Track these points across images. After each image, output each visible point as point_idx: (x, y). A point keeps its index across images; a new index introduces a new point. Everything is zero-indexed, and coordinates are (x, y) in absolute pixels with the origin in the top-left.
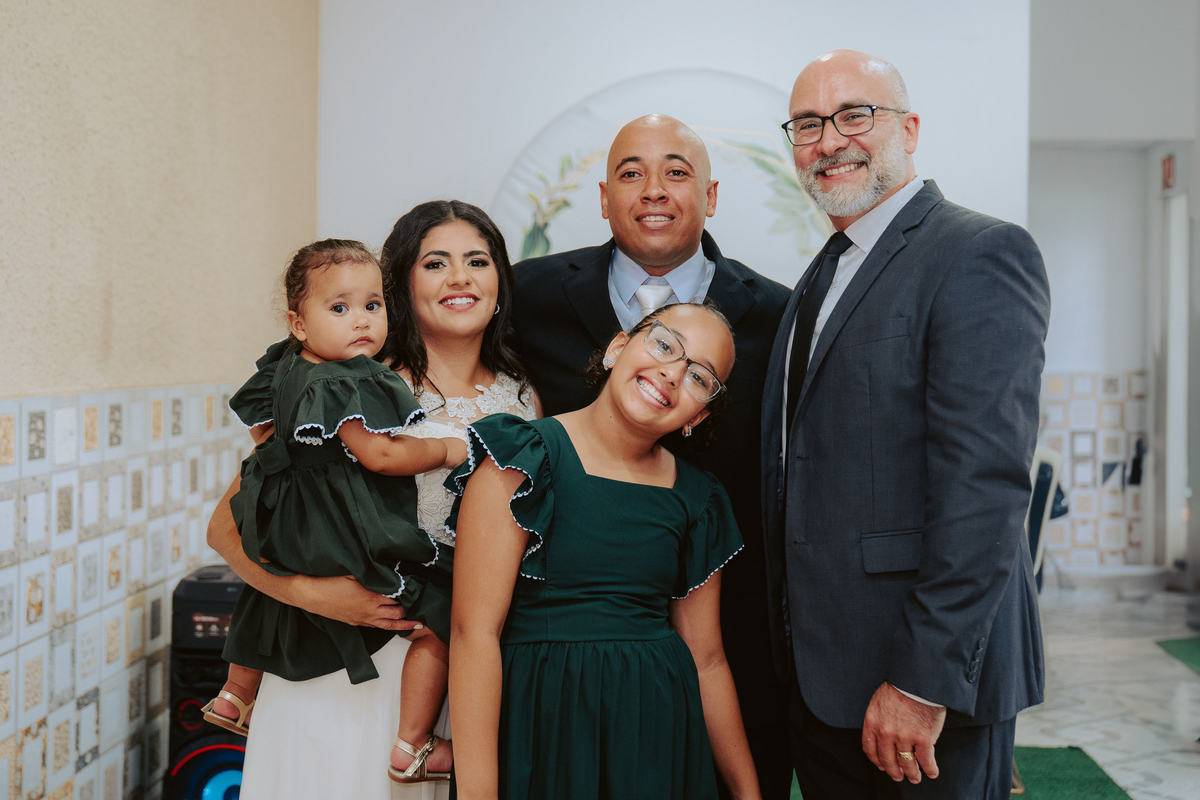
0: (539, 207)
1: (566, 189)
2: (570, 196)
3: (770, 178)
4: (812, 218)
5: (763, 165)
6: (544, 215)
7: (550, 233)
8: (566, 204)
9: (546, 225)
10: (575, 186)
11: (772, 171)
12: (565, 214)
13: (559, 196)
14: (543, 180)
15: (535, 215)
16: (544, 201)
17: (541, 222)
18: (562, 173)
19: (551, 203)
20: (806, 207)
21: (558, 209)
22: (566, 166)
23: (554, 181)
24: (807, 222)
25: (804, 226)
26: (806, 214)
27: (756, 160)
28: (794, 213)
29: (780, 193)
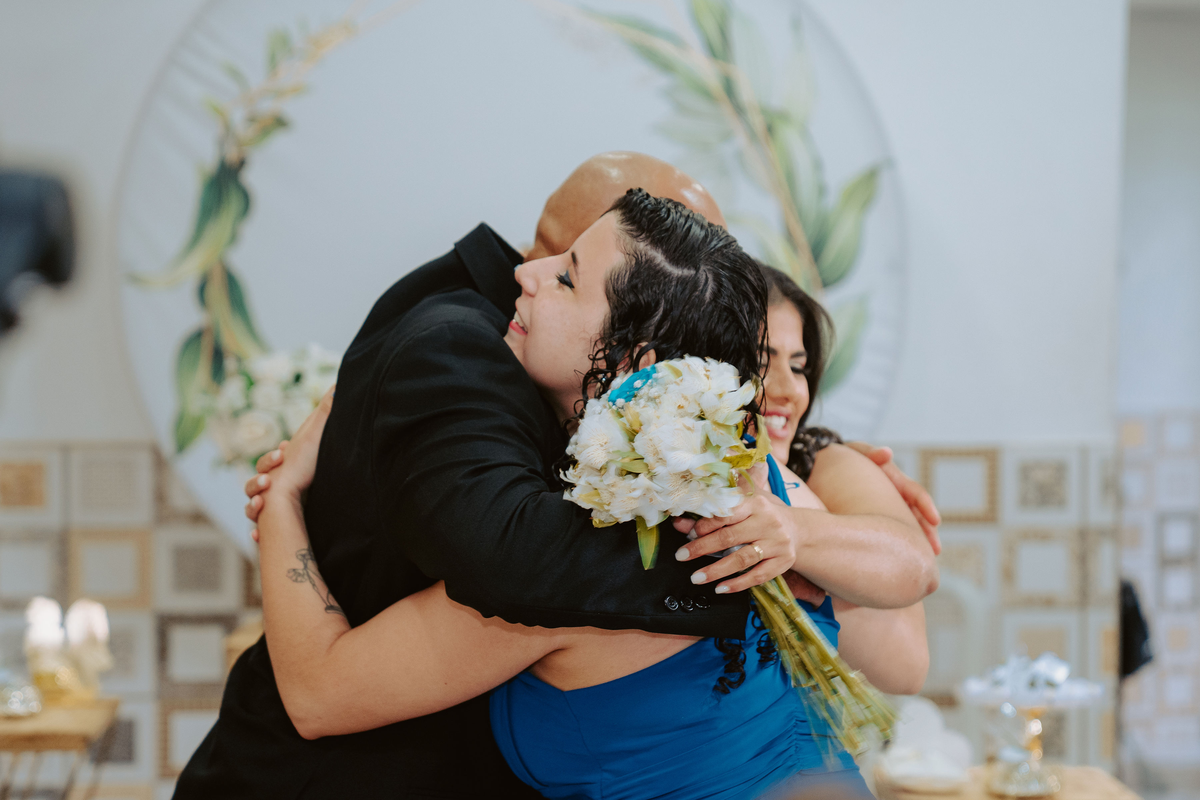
0: (228, 129)
1: (279, 94)
2: (289, 108)
3: (662, 81)
4: (738, 155)
6: (239, 144)
7: (251, 178)
8: (279, 123)
9: (242, 163)
10: (297, 89)
11: (665, 66)
12: (279, 142)
13: (268, 107)
14: (235, 74)
15: (221, 144)
16: (238, 117)
17: (232, 155)
18: (273, 63)
19: (252, 119)
20: (727, 136)
21: (265, 132)
22: (280, 49)
23: (256, 78)
24: (732, 164)
25: (725, 170)
26: (727, 150)
27: (637, 44)
28: (706, 146)
29: (680, 107)
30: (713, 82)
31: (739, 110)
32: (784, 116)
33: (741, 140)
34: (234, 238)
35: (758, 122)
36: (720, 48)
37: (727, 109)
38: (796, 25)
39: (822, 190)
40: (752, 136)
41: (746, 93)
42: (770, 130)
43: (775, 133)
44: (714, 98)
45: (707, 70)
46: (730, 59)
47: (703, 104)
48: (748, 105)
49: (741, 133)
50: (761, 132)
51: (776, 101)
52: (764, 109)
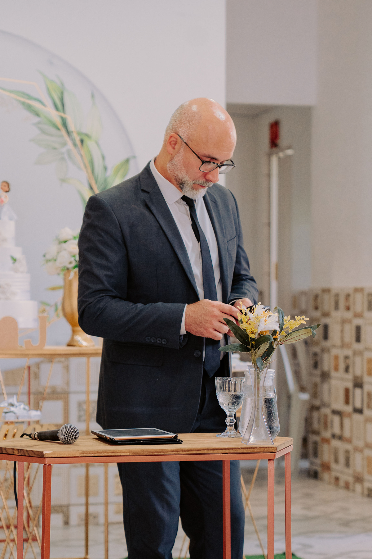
3: (37, 119)
4: (69, 152)
5: (29, 108)
11: (37, 114)
20: (65, 144)
24: (66, 156)
25: (63, 159)
26: (64, 150)
27: (23, 104)
28: (55, 149)
29: (43, 132)
30: (59, 122)
31: (68, 133)
32: (87, 135)
33: (70, 145)
35: (78, 139)
36: (60, 106)
37: (63, 132)
38: (93, 96)
39: (106, 168)
40: (75, 145)
41: (71, 127)
42: (82, 141)
43: (84, 144)
44: (58, 129)
45: (55, 116)
46: (64, 112)
47: (53, 130)
48: (72, 132)
49: (70, 143)
50: (78, 143)
51: (84, 131)
52: (79, 134)
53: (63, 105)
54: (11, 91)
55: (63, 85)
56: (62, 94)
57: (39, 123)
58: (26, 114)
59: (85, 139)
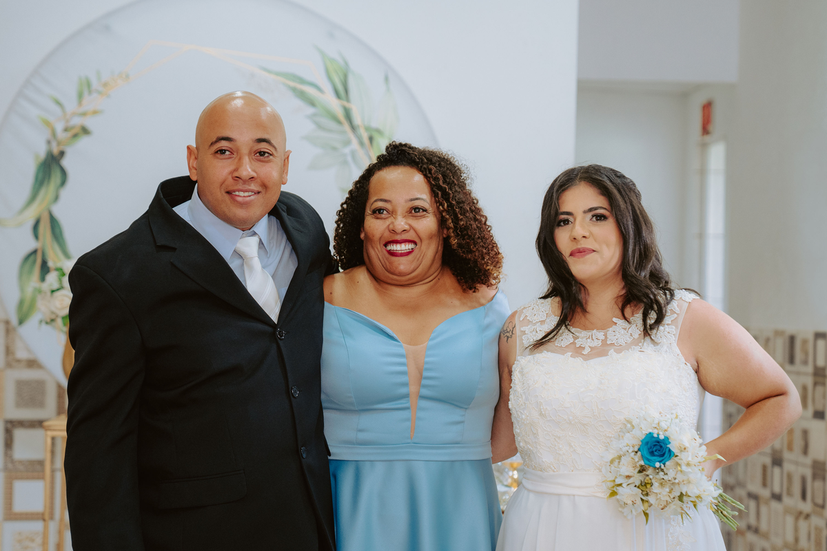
0: (54, 134)
1: (84, 114)
2: (89, 122)
3: (311, 110)
4: (353, 154)
5: (302, 95)
6: (59, 144)
7: (65, 162)
8: (85, 131)
9: (62, 154)
10: (95, 112)
11: (312, 103)
12: (84, 141)
13: (77, 121)
14: (58, 103)
15: (49, 142)
16: (59, 127)
17: (56, 150)
18: (80, 96)
19: (66, 130)
20: (347, 143)
21: (75, 136)
22: (85, 88)
23: (71, 106)
24: (349, 159)
25: (345, 163)
26: (347, 150)
27: (294, 90)
28: (334, 149)
29: (320, 127)
30: (340, 114)
31: (353, 128)
32: (379, 131)
33: (355, 144)
34: (56, 198)
35: (365, 136)
36: (343, 92)
37: (347, 127)
38: (387, 79)
40: (361, 144)
41: (357, 120)
42: (371, 139)
43: (375, 143)
44: (339, 122)
45: (335, 105)
46: (348, 100)
47: (333, 125)
48: (358, 126)
49: (355, 142)
50: (366, 141)
51: (374, 125)
52: (367, 129)
53: (346, 91)
54: (278, 74)
55: (346, 63)
56: (346, 76)
57: (315, 115)
58: (298, 103)
59: (376, 136)
